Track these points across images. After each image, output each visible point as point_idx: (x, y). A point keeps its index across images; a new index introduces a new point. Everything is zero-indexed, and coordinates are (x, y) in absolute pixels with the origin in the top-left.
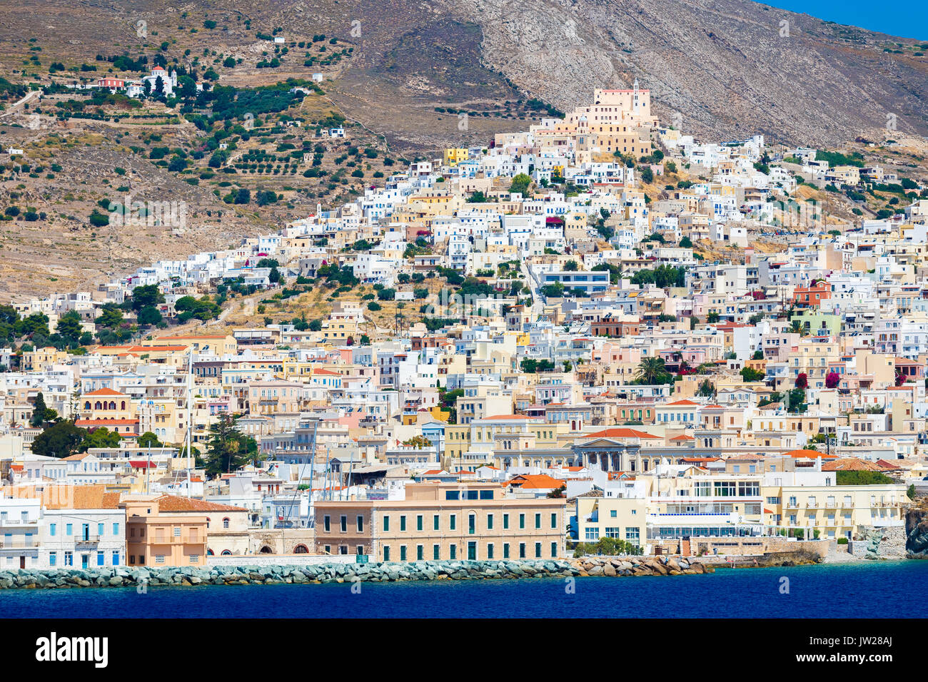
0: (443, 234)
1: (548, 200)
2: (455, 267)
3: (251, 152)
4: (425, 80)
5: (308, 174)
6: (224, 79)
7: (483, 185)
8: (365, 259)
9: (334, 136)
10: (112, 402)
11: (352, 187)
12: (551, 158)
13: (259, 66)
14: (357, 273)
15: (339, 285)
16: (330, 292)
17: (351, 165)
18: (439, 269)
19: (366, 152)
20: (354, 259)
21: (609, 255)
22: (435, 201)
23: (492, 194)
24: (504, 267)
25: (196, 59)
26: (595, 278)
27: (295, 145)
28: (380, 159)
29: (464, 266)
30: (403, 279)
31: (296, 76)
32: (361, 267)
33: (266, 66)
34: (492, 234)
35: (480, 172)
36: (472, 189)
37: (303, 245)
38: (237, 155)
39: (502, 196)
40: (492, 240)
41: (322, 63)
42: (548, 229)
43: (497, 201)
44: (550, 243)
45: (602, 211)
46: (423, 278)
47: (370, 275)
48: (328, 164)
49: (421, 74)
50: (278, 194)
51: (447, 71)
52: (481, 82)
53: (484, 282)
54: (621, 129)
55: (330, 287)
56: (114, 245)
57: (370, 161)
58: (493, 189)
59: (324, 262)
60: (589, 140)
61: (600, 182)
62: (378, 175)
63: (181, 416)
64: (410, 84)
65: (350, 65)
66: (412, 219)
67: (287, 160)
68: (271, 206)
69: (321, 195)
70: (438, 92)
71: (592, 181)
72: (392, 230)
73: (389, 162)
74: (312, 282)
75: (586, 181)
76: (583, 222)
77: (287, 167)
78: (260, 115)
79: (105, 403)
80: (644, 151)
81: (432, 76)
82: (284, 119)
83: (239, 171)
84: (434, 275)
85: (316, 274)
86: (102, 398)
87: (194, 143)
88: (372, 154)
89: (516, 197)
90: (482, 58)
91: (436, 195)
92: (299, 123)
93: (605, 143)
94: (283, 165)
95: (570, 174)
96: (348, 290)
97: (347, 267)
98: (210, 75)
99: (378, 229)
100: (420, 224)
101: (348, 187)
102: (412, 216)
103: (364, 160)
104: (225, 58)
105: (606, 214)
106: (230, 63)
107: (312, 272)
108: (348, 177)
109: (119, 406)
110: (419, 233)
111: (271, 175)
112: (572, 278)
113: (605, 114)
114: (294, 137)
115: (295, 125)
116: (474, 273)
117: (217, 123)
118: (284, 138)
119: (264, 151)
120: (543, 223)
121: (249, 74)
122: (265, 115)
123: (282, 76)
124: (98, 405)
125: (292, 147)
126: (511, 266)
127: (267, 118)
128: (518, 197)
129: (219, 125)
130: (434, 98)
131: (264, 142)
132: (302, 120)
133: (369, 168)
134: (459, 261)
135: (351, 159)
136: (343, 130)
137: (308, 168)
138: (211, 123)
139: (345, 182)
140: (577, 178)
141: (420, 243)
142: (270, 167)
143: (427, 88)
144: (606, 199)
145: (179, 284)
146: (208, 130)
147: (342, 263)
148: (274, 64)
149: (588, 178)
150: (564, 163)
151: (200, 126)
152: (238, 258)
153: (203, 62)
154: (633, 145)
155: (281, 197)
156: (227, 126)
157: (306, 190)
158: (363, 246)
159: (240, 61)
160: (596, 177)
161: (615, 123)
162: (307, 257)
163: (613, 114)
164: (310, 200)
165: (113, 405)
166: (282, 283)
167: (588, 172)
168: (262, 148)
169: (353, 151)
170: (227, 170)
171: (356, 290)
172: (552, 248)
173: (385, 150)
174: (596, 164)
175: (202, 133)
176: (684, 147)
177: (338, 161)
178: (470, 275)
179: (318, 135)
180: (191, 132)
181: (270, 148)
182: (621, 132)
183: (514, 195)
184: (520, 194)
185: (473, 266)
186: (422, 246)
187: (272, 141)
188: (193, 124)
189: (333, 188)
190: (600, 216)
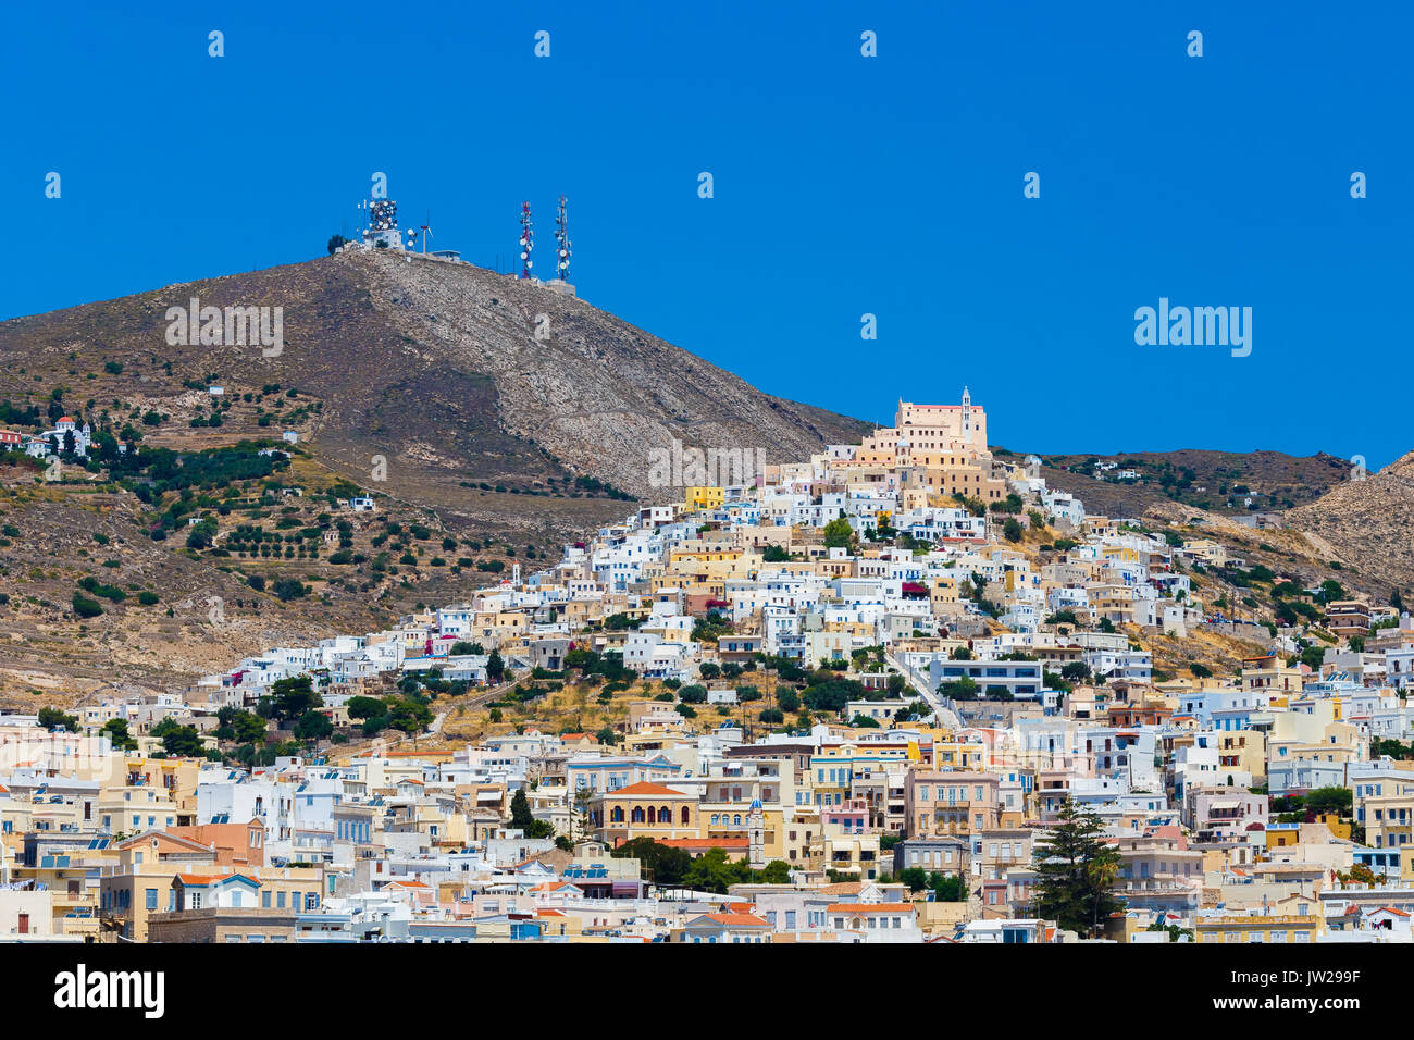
0: (747, 606)
1: (886, 558)
2: (785, 653)
3: (241, 529)
4: (429, 448)
5: (335, 560)
6: (151, 440)
7: (780, 536)
8: (641, 641)
9: (359, 508)
10: (664, 808)
11: (405, 578)
12: (867, 502)
13: (194, 424)
14: (629, 662)
15: (605, 683)
16: (596, 692)
17: (396, 548)
18: (761, 658)
19: (413, 530)
20: (622, 641)
21: (1010, 641)
22: (714, 558)
23: (798, 549)
24: (859, 655)
25: (105, 412)
26: (1019, 673)
27: (304, 521)
28: (435, 542)
29: (800, 654)
30: (708, 671)
31: (253, 438)
32: (637, 653)
33: (204, 424)
34: (829, 605)
35: (763, 518)
36: (761, 542)
37: (515, 623)
38: (222, 534)
39: (814, 553)
40: (832, 615)
41: (283, 422)
42: (908, 601)
43: (807, 560)
44: (917, 623)
45: (975, 576)
46: (741, 671)
47: (651, 666)
48: (362, 544)
49: (422, 440)
50: (305, 584)
51: (457, 437)
52: (507, 452)
53: (839, 677)
54: (958, 461)
55: (595, 683)
56: (114, 644)
57: (421, 543)
58: (795, 543)
59: (572, 646)
60: (916, 475)
61: (946, 536)
62: (437, 562)
63: (793, 836)
64: (410, 452)
65: (321, 426)
66: (684, 584)
67: (299, 540)
68: (299, 602)
69: (365, 588)
70: (452, 464)
71: (936, 535)
72: (664, 599)
73: (449, 545)
74: (560, 676)
75: (928, 533)
76: (955, 592)
77: (302, 549)
78: (232, 483)
79: (651, 809)
80: (995, 494)
81: (437, 443)
82: (276, 486)
83: (234, 555)
84: (755, 666)
85: (561, 663)
86: (645, 801)
87: (141, 520)
88: (423, 534)
89: (837, 555)
90: (503, 420)
91: (712, 549)
92: (300, 492)
93: (937, 481)
94: (296, 547)
95: (904, 521)
96: (624, 688)
97: (611, 654)
98: (129, 434)
99: (637, 599)
100: (703, 590)
101: (398, 579)
102: (684, 580)
103: (414, 541)
104: (143, 413)
105: (981, 582)
106: (152, 420)
107: (554, 662)
108: (396, 564)
109: (677, 815)
110: (710, 604)
111: (282, 560)
112: (984, 672)
113: (924, 439)
114: (298, 509)
115: (296, 495)
116: (817, 665)
117: (167, 494)
118: (284, 512)
119: (259, 529)
120: (899, 592)
121: (182, 435)
122: (239, 482)
123: (230, 440)
124: (638, 814)
125: (300, 524)
126: (871, 655)
127: (245, 487)
128: (841, 554)
129: (173, 496)
130: (447, 472)
131: (256, 516)
132: (303, 489)
133: (421, 552)
134: (792, 645)
135: (392, 539)
136: (371, 501)
137: (332, 552)
138: (158, 493)
139: (394, 572)
140: (915, 529)
141: (712, 621)
142: (278, 548)
143: (433, 458)
144: (974, 562)
145: (329, 681)
146: (157, 504)
147: (602, 646)
148: (215, 422)
149: (932, 530)
150: (890, 507)
151: (144, 497)
152: (410, 644)
153: (114, 417)
154: (978, 485)
155: (309, 589)
156: (187, 497)
157: (341, 582)
158: (619, 623)
159: (166, 417)
160: (941, 529)
161: (947, 452)
162: (541, 638)
163: (936, 439)
164: (350, 595)
165: (666, 815)
166: (509, 677)
167: (929, 522)
168: (255, 524)
169: (395, 530)
170: (215, 552)
171: (637, 689)
172: (919, 629)
173: (438, 527)
174: (937, 510)
175: (149, 507)
176: (1039, 491)
177: (377, 543)
178: (810, 667)
179: (335, 506)
180: (133, 506)
181: (268, 525)
182: (958, 466)
183: (834, 552)
184: (844, 550)
185: (815, 654)
186: (717, 623)
187: (267, 515)
188: (133, 495)
189: (379, 579)
190: (974, 585)
